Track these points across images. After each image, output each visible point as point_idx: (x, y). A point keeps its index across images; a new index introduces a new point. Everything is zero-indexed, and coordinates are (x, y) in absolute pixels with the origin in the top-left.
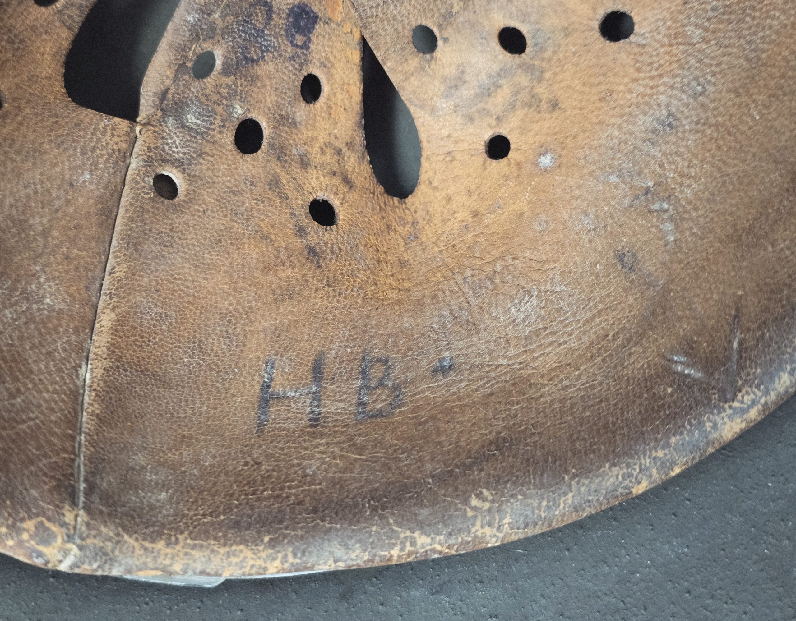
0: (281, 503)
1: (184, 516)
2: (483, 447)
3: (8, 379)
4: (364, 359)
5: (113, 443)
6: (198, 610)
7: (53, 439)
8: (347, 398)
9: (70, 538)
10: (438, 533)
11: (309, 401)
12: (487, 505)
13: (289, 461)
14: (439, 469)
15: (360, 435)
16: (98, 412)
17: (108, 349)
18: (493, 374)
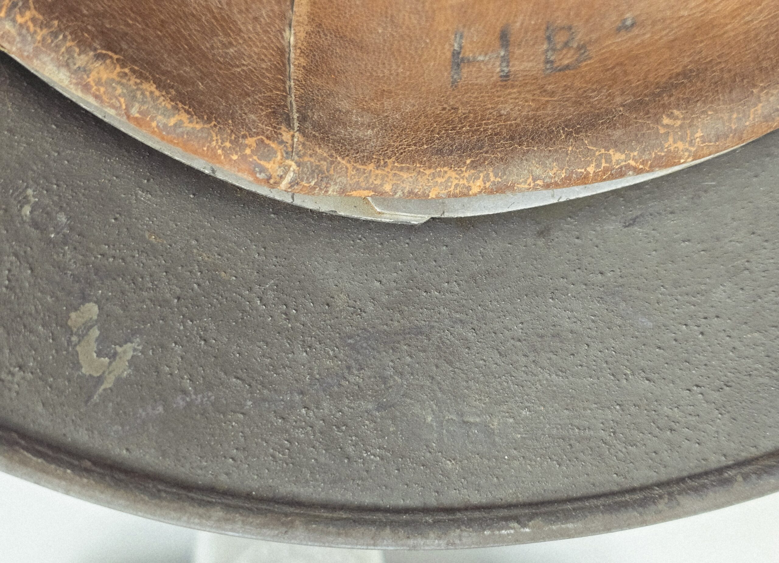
0: (479, 135)
1: (389, 146)
2: (670, 78)
3: (221, 34)
4: (548, 28)
5: (320, 89)
6: (407, 245)
7: (265, 81)
8: (534, 59)
9: (288, 155)
10: (633, 150)
11: (498, 64)
12: (679, 123)
13: (484, 106)
14: (629, 100)
15: (549, 84)
16: (303, 64)
17: (309, 17)
18: (675, 25)
